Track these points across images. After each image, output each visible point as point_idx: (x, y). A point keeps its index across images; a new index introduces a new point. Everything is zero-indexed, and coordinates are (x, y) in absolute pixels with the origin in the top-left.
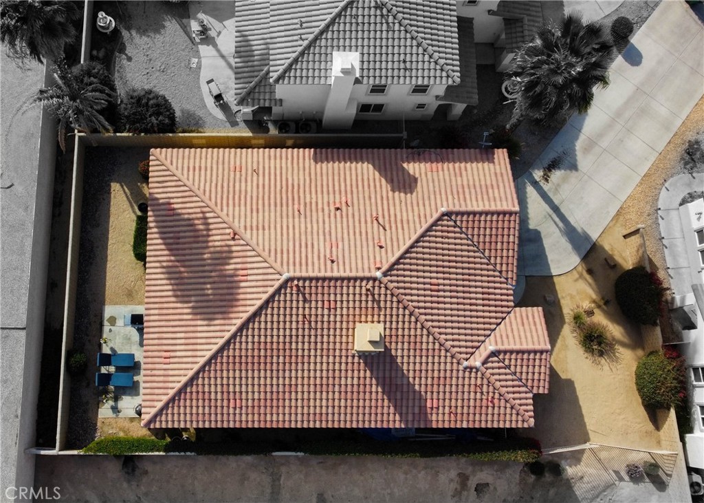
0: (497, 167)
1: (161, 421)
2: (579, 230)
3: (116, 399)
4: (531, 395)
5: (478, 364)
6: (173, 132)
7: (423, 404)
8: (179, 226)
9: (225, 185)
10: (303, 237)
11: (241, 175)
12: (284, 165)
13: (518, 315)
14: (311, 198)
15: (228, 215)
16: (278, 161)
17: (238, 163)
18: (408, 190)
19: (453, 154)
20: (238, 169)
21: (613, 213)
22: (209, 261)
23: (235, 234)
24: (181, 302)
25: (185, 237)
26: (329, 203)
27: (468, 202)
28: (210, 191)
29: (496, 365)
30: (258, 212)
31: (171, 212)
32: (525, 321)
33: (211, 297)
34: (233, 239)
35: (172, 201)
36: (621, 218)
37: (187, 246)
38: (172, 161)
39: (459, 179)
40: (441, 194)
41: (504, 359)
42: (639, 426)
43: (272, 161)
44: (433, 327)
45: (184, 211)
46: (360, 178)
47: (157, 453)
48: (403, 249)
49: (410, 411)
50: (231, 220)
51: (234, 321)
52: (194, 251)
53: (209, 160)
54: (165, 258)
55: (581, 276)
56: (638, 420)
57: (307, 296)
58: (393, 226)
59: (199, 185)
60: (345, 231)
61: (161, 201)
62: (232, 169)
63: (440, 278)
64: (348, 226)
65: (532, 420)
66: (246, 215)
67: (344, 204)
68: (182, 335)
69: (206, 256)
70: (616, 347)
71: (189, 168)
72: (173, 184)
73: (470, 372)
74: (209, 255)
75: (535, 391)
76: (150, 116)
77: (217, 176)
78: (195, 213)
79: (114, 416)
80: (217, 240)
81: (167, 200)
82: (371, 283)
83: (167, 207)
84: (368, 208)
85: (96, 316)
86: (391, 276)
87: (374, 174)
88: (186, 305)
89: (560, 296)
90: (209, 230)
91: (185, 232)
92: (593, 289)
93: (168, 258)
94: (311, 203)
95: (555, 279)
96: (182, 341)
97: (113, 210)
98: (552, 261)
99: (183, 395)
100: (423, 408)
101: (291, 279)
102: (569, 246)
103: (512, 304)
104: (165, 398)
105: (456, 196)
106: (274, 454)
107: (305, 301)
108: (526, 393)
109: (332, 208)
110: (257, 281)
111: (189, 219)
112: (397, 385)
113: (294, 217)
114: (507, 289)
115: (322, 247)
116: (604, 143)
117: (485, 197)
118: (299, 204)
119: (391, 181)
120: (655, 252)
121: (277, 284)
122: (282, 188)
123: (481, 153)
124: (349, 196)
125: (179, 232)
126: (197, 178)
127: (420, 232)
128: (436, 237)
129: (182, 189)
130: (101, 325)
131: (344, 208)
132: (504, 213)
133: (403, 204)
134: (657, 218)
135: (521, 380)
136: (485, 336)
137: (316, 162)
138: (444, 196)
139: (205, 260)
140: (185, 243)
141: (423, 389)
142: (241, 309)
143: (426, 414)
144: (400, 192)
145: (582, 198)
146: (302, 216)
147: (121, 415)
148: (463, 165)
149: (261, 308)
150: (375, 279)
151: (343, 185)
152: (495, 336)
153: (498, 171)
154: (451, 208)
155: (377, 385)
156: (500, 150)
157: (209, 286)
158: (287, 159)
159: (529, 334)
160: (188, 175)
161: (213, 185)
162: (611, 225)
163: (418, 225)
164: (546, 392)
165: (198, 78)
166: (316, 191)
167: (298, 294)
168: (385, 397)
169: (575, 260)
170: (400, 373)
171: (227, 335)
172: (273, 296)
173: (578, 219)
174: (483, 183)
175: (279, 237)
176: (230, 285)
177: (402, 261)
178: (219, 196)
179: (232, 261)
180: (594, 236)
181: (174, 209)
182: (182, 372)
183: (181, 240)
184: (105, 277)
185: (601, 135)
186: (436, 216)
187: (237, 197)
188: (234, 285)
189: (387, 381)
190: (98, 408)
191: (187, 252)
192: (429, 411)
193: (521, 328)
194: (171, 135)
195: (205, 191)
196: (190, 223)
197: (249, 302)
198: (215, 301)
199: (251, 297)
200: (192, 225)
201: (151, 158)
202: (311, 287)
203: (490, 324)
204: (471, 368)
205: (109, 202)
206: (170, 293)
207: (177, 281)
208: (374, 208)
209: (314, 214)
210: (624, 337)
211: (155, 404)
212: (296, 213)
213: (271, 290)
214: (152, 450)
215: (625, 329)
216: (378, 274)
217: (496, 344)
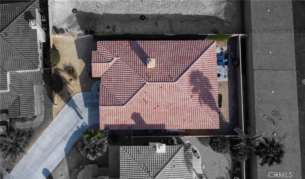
0: (104, 123)
1: (210, 42)
2: (72, 108)
3: (222, 52)
4: (98, 50)
5: (115, 58)
6: (211, 137)
7: (131, 47)
8: (209, 102)
9: (195, 115)
10: (170, 96)
11: (189, 119)
12: (175, 123)
13: (100, 75)
14: (167, 110)
15: (194, 104)
16: (177, 124)
17: (190, 123)
18: (135, 114)
19: (118, 128)
20: (190, 121)
21: (59, 114)
22: (199, 89)
23: (192, 97)
24: (207, 77)
25: (207, 98)
26: (161, 109)
27: (115, 109)
28: (199, 113)
29: (109, 59)
30: (184, 105)
31: (211, 106)
32: (98, 72)
33: (198, 78)
34: (192, 96)
35: (211, 110)
36: (57, 112)
37: (206, 95)
38: (212, 124)
39: (117, 118)
40: (124, 112)
41: (106, 60)
42: (59, 45)
43: (179, 124)
44: (129, 69)
45: (207, 106)
46: (150, 118)
47: (210, 35)
48: (139, 92)
49: (135, 45)
50: (193, 102)
51: (191, 70)
52: (204, 93)
53: (200, 124)
54: (212, 91)
55: (72, 92)
56: (59, 47)
57: (169, 77)
58: (141, 101)
59: (203, 115)
60: (156, 98)
61: (215, 110)
62: (192, 121)
63: (126, 84)
64: (155, 100)
65: (98, 43)
66: (188, 104)
67: (156, 108)
68: (206, 67)
69: (200, 91)
70: (63, 69)
71: (207, 122)
72: (211, 116)
73: (117, 56)
74: (199, 91)
75: (96, 51)
76: (220, 142)
77: (197, 118)
78: (204, 105)
79: (222, 47)
80: (197, 96)
81: (213, 110)
82: (150, 81)
83: (213, 108)
84: (148, 107)
85: (231, 78)
86: (143, 83)
87: (145, 120)
88: (205, 76)
89: (80, 85)
90: (199, 99)
91: (207, 100)
92: (69, 88)
93: (211, 91)
94: (167, 109)
95: (81, 91)
96: (206, 65)
97: (228, 113)
98: (82, 97)
99: (205, 49)
100: (131, 46)
101: (174, 81)
102: (75, 102)
103: (101, 78)
104: (210, 48)
105: (119, 111)
106: (174, 35)
107: (170, 75)
108: (99, 51)
109: (160, 107)
110: (184, 82)
111: (205, 103)
112: (140, 52)
113: (173, 103)
114: (103, 83)
115: (164, 93)
116: (60, 138)
117: (110, 111)
118: (171, 108)
119: (140, 117)
120: (47, 100)
121: (179, 80)
122: (176, 114)
123: (109, 128)
124: (154, 111)
125: (209, 100)
126: (204, 118)
127: (133, 98)
128: (127, 97)
129: (208, 114)
130: (228, 75)
131: (156, 106)
132: (104, 105)
133: (137, 109)
134: (45, 112)
135: (101, 55)
136: (112, 67)
137: (164, 124)
138: (123, 111)
139: (200, 90)
140: (207, 96)
141: (132, 51)
142: (189, 73)
143: (130, 44)
144: (138, 113)
145: (70, 119)
146: (170, 104)
147: (220, 48)
148: (116, 124)
149: (183, 73)
150: (148, 82)
151: (156, 116)
152: (108, 67)
153: (104, 121)
154: (121, 107)
155: (146, 52)
156: (102, 129)
157: (198, 81)
158: (174, 125)
159: (98, 68)
160: (207, 119)
161: (198, 115)
162: (61, 110)
163: (133, 101)
164: (93, 51)
165: (202, 161)
166: (165, 113)
167: (172, 77)
168: (143, 49)
169: (74, 98)
170: (139, 55)
171: (192, 66)
172: (180, 77)
173: (72, 111)
174: (110, 117)
175: (178, 96)
176: (192, 81)
177: (139, 88)
178: (197, 111)
179: (191, 89)
180: (67, 106)
181: (210, 107)
182: (205, 56)
183: (208, 97)
184: (229, 91)
185: (61, 141)
186: (127, 104)
187: (191, 111)
188: (191, 81)
189: (143, 53)
190: (227, 50)
191: (206, 93)
192: (129, 45)
193: (100, 70)
194: (212, 136)
195: (201, 113)
196: (205, 102)
197: (187, 75)
198: (197, 77)
199: (186, 76)
200: (205, 101)
201: (219, 126)
202: (168, 79)
203: (109, 71)
204: (117, 57)
205: (229, 116)
206: (210, 80)
207: (208, 84)
208: (147, 107)
209: (166, 105)
210: (60, 72)
211: (212, 47)
212: (172, 105)
213: (180, 78)
214: (211, 35)
215: (60, 75)
216: (147, 83)
217: (108, 65)
